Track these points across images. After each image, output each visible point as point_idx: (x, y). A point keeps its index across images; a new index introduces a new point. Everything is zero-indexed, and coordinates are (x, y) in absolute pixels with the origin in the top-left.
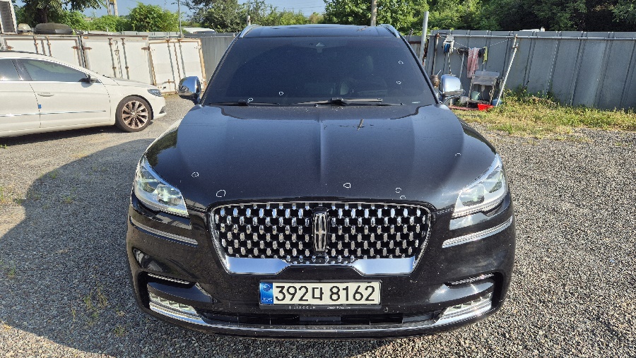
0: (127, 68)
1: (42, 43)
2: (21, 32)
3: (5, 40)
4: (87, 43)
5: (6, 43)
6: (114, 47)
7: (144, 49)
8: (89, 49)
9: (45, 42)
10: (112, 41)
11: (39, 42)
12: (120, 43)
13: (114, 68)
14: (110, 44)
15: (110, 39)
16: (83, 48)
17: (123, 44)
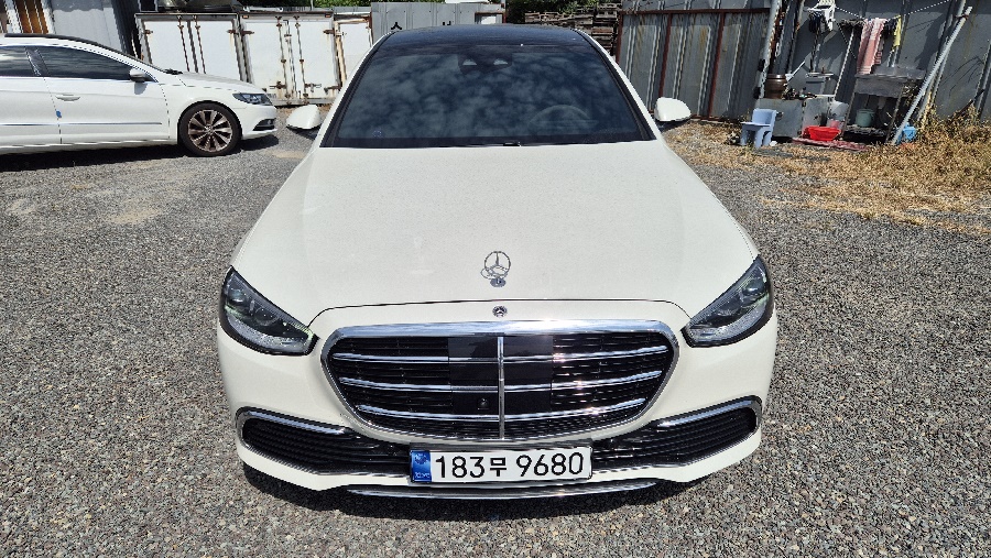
0: (302, 61)
1: (189, 26)
2: (163, 9)
3: (142, 21)
4: (249, 24)
5: (144, 26)
6: (284, 30)
7: (327, 32)
8: (250, 33)
9: (193, 24)
10: (281, 21)
11: (185, 24)
12: (292, 22)
13: (284, 61)
14: (279, 25)
15: (279, 19)
16: (243, 33)
17: (297, 25)
